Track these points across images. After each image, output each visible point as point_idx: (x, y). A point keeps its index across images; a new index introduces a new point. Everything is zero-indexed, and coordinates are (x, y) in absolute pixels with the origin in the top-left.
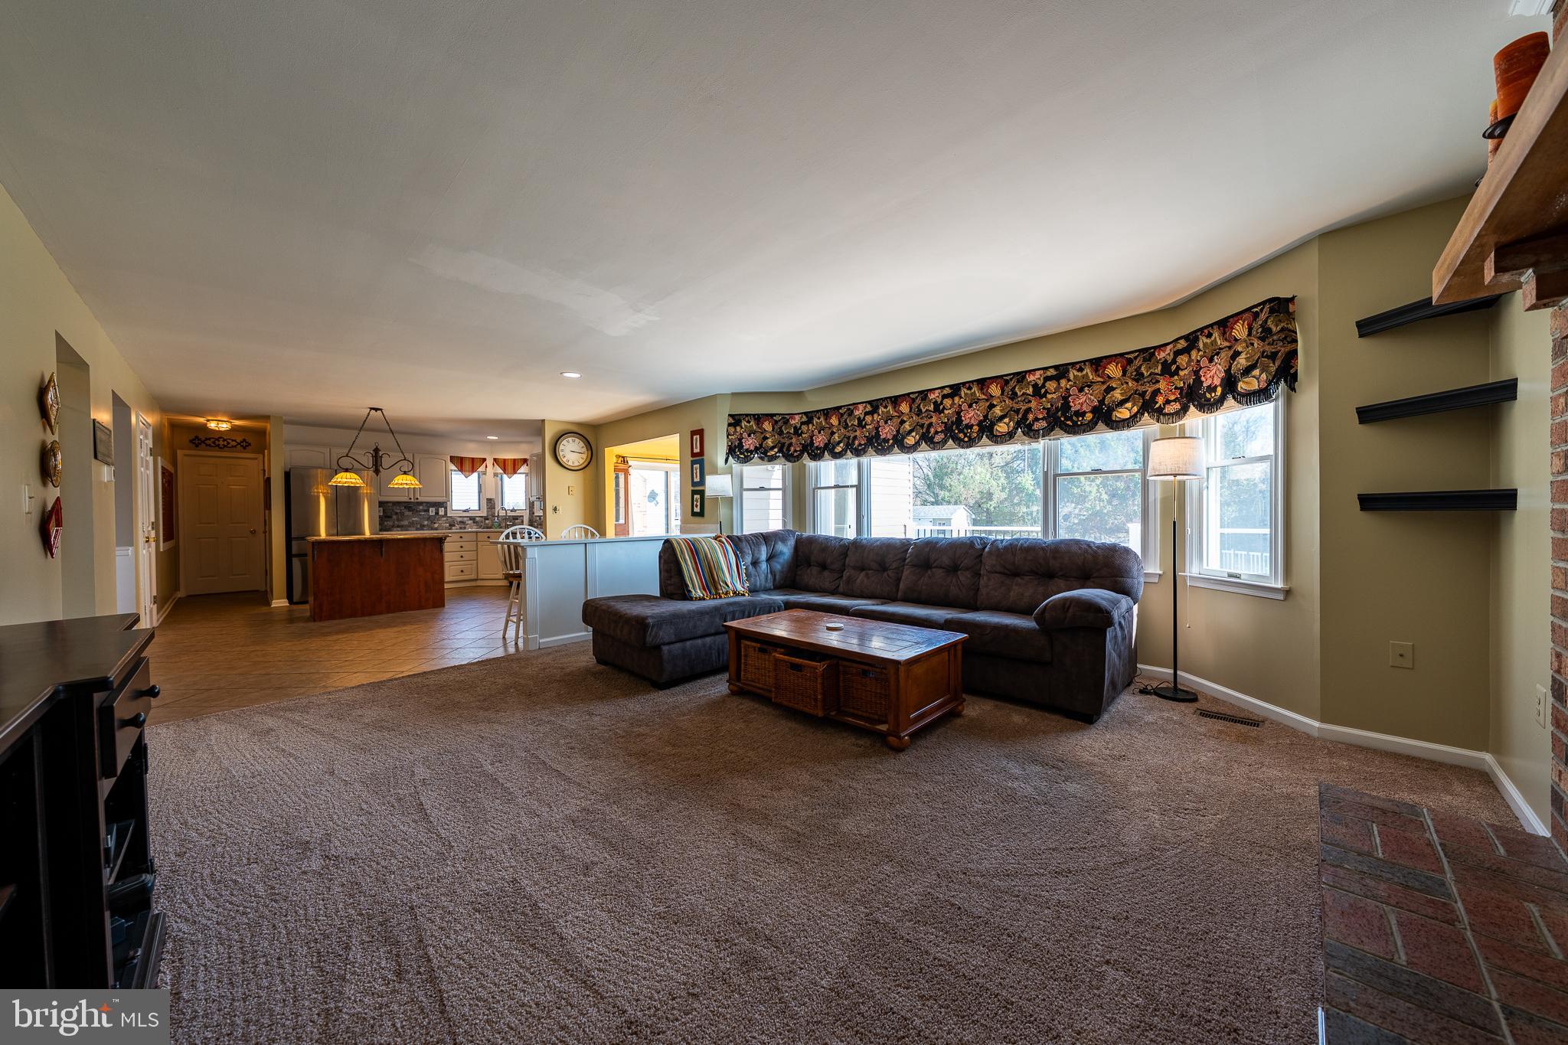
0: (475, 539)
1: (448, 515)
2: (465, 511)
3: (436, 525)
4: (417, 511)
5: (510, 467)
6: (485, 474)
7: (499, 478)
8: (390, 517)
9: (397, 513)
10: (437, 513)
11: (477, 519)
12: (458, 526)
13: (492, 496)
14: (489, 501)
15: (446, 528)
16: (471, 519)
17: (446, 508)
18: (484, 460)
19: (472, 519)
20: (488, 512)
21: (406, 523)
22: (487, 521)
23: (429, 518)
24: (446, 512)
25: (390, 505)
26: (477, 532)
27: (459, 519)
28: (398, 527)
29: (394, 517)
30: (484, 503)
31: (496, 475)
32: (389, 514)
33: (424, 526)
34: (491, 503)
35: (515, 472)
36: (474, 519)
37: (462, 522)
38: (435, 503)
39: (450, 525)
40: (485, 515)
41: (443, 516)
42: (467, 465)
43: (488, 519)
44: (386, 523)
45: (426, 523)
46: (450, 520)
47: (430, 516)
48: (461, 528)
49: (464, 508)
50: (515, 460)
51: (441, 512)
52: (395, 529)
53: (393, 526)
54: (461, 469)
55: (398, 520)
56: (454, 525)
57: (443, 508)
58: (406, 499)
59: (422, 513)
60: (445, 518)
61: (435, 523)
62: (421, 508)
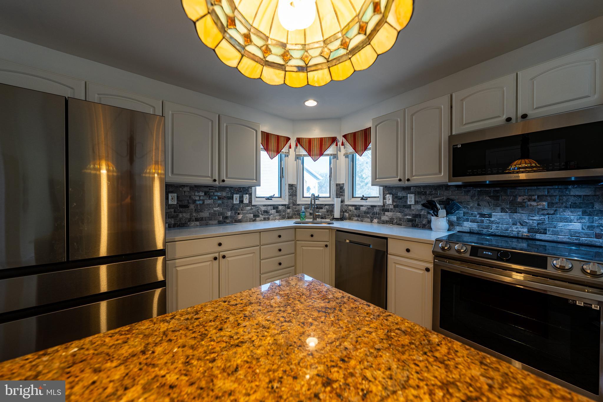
0: (294, 238)
1: (253, 203)
2: (268, 199)
3: (240, 217)
4: (220, 198)
5: (316, 148)
6: (288, 156)
7: (300, 162)
8: (187, 207)
9: (195, 202)
10: (241, 201)
11: (280, 208)
12: (262, 217)
13: (294, 183)
14: (291, 186)
15: (251, 220)
16: (273, 209)
17: (250, 195)
18: (288, 139)
19: (275, 207)
20: (289, 199)
21: (205, 214)
22: (288, 210)
23: (233, 208)
24: (250, 201)
25: (186, 189)
26: (295, 228)
27: (263, 208)
28: (197, 220)
29: (192, 206)
30: (286, 189)
31: (298, 157)
33: (226, 218)
34: (292, 189)
35: (321, 154)
36: (277, 208)
37: (266, 212)
38: (239, 188)
39: (254, 216)
40: (286, 203)
41: (247, 205)
42: (273, 144)
43: (289, 208)
44: (181, 215)
45: (229, 214)
46: (254, 209)
47: (234, 206)
48: (265, 219)
49: (268, 196)
50: (321, 140)
51: (246, 199)
52: (193, 224)
53: (190, 220)
54: (267, 149)
55: (197, 211)
56: (259, 217)
57: (247, 195)
58: (208, 181)
59: (225, 201)
60: (249, 208)
61: (239, 214)
62: (224, 194)
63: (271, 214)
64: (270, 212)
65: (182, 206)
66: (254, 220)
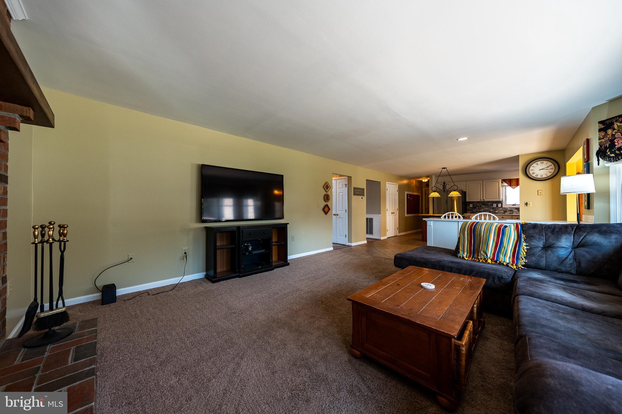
1: (504, 207)
2: (513, 205)
3: (497, 212)
4: (487, 205)
8: (476, 208)
9: (478, 206)
10: (497, 206)
12: (508, 212)
15: (502, 213)
16: (516, 209)
17: (502, 204)
21: (482, 210)
23: (493, 208)
24: (502, 206)
25: (475, 203)
27: (509, 209)
29: (477, 208)
32: (475, 207)
33: (490, 212)
38: (497, 201)
39: (504, 212)
41: (500, 208)
42: (514, 183)
44: (473, 210)
46: (504, 209)
47: (494, 207)
48: (510, 213)
49: (513, 204)
51: (500, 205)
54: (510, 185)
55: (479, 209)
56: (507, 212)
57: (500, 204)
58: (479, 200)
59: (490, 206)
60: (501, 209)
61: (496, 211)
62: (489, 204)
63: (515, 212)
64: (514, 210)
65: (474, 208)
66: (505, 213)
